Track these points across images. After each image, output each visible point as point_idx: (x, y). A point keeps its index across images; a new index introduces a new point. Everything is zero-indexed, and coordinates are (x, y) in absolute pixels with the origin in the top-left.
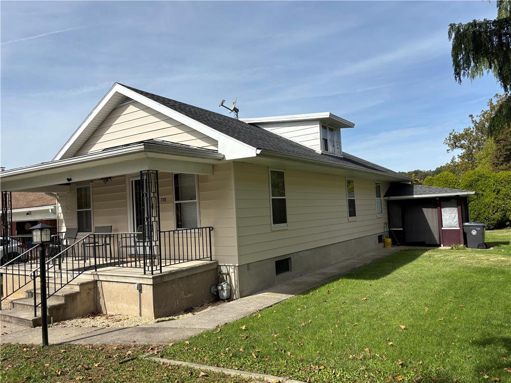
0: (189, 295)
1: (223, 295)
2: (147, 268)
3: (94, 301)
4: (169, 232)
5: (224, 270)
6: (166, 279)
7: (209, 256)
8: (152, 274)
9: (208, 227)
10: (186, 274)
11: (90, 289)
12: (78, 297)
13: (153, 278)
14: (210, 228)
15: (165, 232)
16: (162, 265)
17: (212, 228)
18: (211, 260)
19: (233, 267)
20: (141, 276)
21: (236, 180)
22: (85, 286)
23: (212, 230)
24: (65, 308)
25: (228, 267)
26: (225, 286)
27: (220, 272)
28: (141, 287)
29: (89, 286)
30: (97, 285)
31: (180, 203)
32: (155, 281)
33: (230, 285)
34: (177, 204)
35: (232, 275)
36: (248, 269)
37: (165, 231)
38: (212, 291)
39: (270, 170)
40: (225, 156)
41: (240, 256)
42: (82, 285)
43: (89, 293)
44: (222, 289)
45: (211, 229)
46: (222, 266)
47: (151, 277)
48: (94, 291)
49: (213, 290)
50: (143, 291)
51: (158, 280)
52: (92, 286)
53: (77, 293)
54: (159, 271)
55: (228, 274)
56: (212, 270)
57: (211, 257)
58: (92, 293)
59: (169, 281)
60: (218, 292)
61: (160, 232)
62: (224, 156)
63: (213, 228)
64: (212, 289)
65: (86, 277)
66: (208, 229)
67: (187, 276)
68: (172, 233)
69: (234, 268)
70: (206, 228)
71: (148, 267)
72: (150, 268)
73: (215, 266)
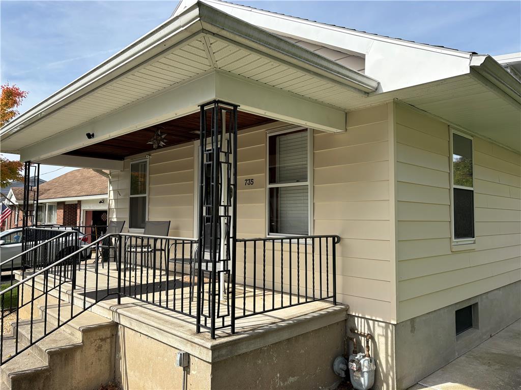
0: (291, 379)
1: (359, 380)
2: (202, 318)
3: (110, 361)
4: (255, 241)
5: (361, 326)
6: (243, 349)
7: (331, 294)
8: (213, 337)
9: (330, 236)
10: (285, 335)
11: (102, 340)
12: (78, 356)
13: (214, 349)
14: (334, 237)
15: (245, 241)
16: (236, 315)
17: (337, 237)
18: (335, 303)
19: (383, 324)
20: (189, 337)
21: (398, 142)
22: (94, 333)
23: (338, 242)
24: (48, 378)
25: (371, 322)
26: (365, 363)
27: (353, 330)
28: (189, 362)
29: (102, 334)
30: (117, 331)
31: (277, 188)
32: (216, 354)
33: (374, 360)
34: (271, 190)
35: (381, 342)
36: (413, 329)
37: (247, 239)
38: (336, 368)
39: (453, 131)
40: (381, 84)
41: (399, 302)
42: (87, 331)
43: (100, 347)
44: (359, 369)
45: (336, 240)
46: (358, 317)
47: (209, 344)
48: (111, 342)
49: (339, 365)
50: (192, 372)
51: (224, 352)
52: (108, 333)
53: (75, 348)
54: (228, 330)
55: (371, 337)
56: (338, 323)
57: (334, 296)
58: (106, 346)
59: (251, 352)
60: (347, 371)
61: (235, 241)
62: (379, 83)
63: (339, 239)
64: (336, 363)
65: (101, 313)
66: (330, 239)
67: (288, 340)
68: (260, 244)
69: (386, 328)
70: (327, 237)
71: (206, 317)
72: (209, 321)
73: (342, 317)
